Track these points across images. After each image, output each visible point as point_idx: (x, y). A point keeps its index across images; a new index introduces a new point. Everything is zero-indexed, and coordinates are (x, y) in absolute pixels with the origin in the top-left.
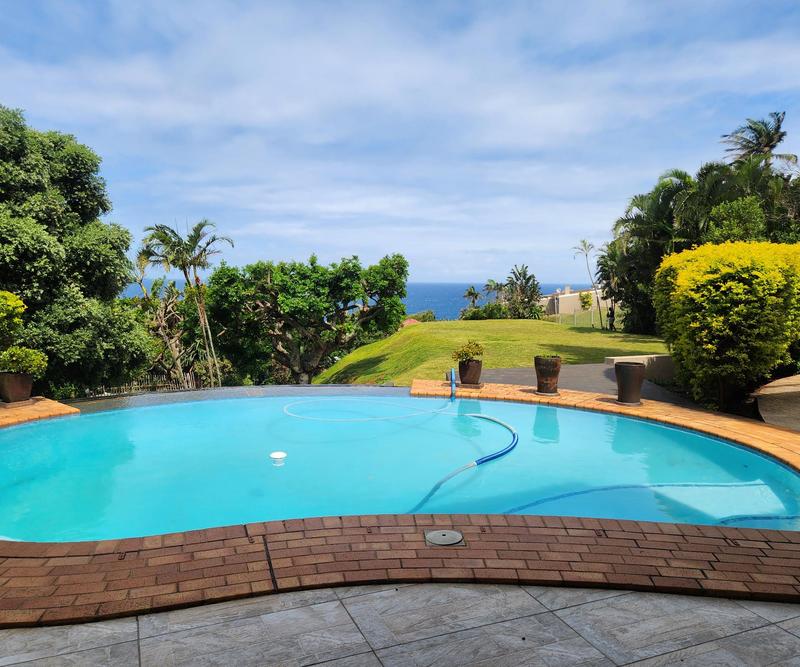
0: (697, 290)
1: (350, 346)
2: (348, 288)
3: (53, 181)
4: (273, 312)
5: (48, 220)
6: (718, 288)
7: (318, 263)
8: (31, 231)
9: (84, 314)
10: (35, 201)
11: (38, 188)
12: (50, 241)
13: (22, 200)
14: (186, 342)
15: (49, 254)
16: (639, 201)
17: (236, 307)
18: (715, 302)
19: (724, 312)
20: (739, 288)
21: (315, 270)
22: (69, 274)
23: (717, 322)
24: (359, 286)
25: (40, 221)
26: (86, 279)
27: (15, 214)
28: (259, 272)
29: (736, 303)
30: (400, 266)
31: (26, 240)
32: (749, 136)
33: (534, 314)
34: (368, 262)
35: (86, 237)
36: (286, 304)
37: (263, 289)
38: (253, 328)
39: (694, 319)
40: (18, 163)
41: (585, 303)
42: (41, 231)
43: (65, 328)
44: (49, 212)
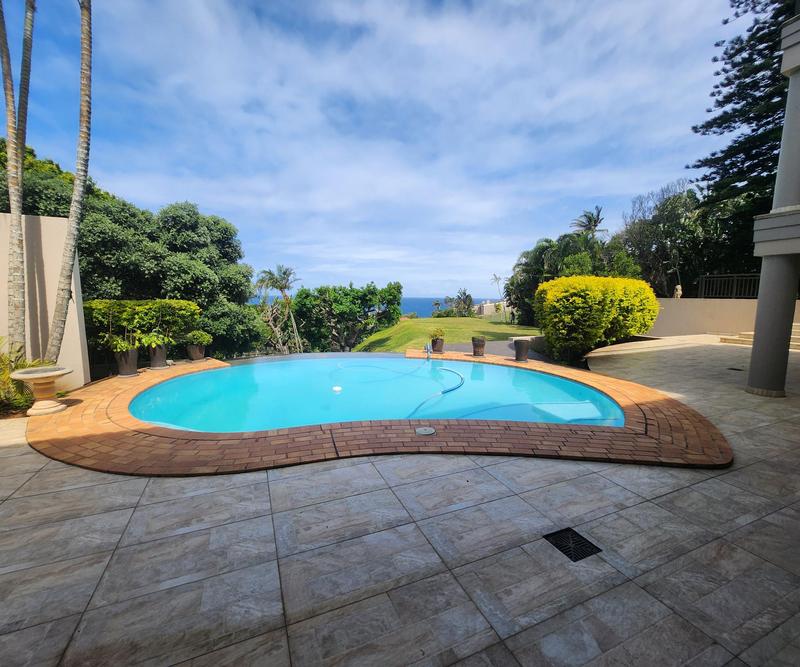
0: (558, 301)
1: (371, 332)
2: (370, 300)
3: (213, 242)
4: (330, 313)
5: (210, 263)
6: (568, 300)
7: (354, 287)
8: (200, 268)
9: (227, 310)
10: (203, 252)
11: (205, 245)
12: (210, 274)
13: (195, 252)
14: (283, 330)
15: (209, 280)
16: (526, 254)
17: (310, 310)
18: (567, 308)
19: (571, 313)
20: (579, 301)
21: (352, 290)
22: (221, 290)
23: (567, 319)
24: (376, 300)
25: (205, 263)
26: (230, 293)
27: (192, 259)
28: (322, 292)
29: (578, 308)
30: (398, 288)
31: (198, 273)
32: (584, 220)
33: (470, 314)
34: (381, 286)
35: (230, 271)
36: (337, 309)
37: (324, 301)
38: (319, 322)
39: (556, 317)
40: (193, 231)
41: (497, 308)
42: (206, 268)
43: (215, 318)
44: (211, 258)
